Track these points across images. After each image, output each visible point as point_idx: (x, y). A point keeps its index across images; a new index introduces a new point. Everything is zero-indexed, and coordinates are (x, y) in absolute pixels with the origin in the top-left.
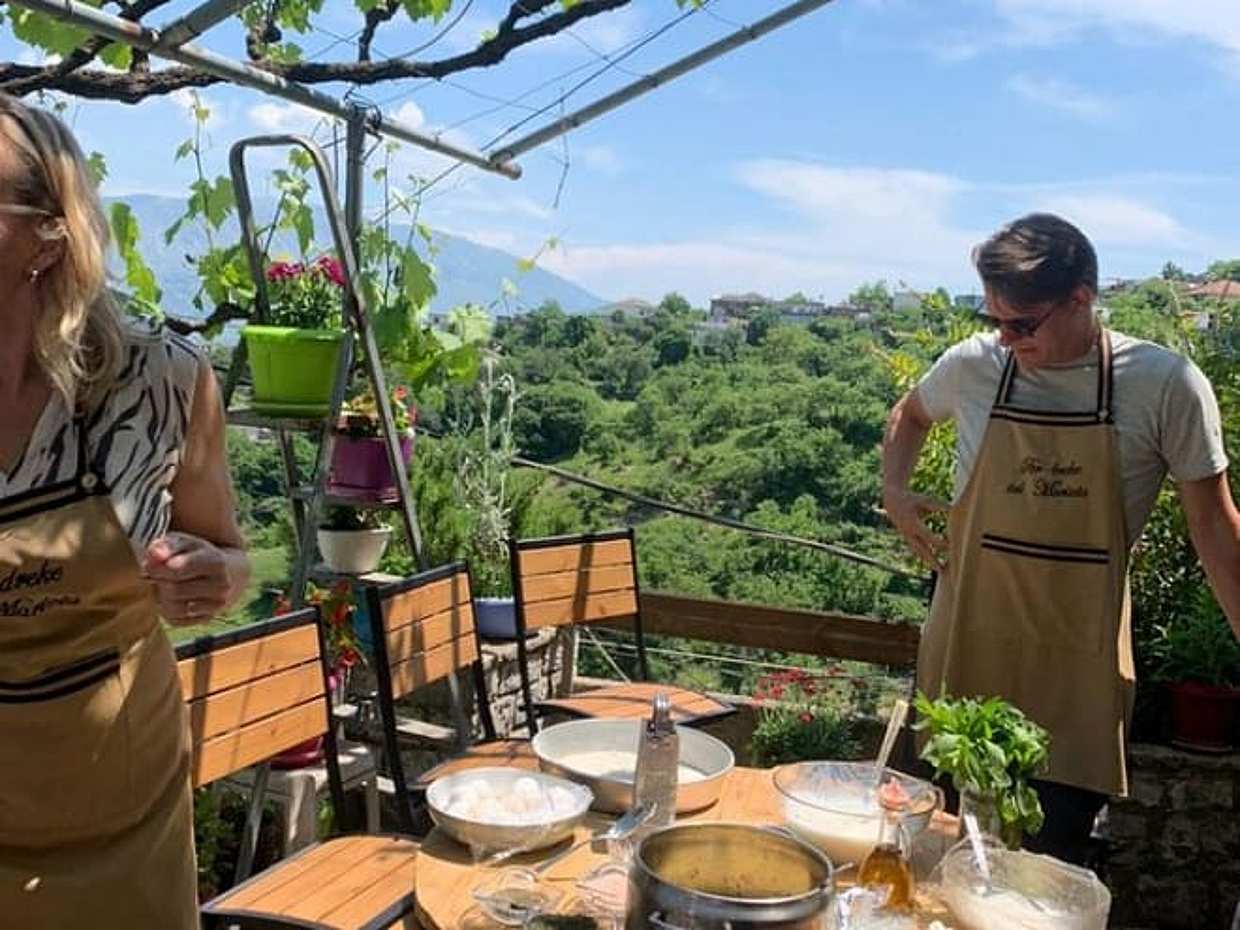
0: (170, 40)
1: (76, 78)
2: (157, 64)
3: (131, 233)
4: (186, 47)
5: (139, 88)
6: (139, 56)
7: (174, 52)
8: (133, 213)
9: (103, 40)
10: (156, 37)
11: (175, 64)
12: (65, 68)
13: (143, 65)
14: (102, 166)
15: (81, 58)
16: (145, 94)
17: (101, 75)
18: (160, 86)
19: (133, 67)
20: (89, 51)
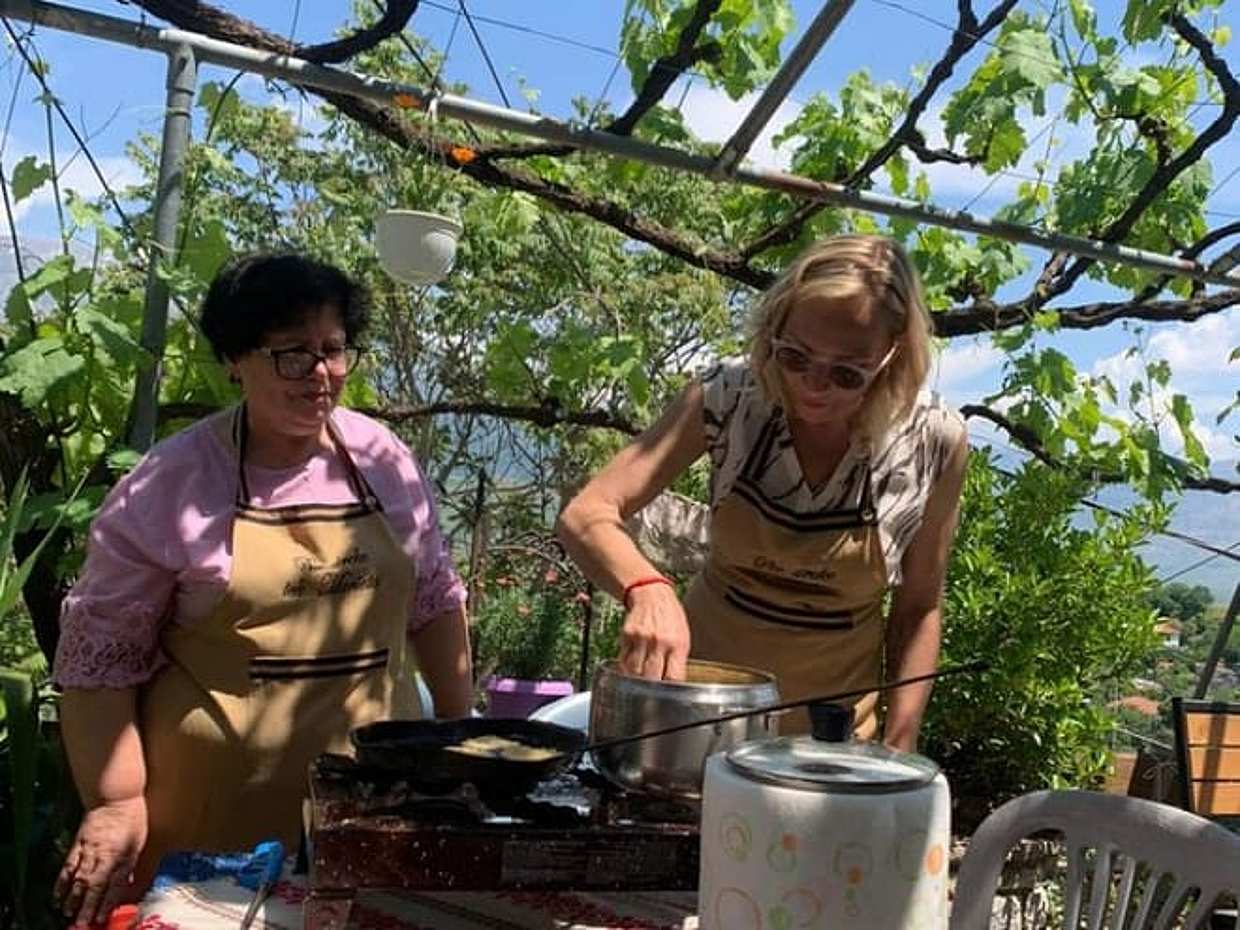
0: (1218, 269)
1: (1148, 308)
2: (1212, 290)
3: (1186, 416)
4: (1231, 273)
5: (1197, 309)
6: (1198, 286)
7: (1222, 278)
8: (1189, 402)
9: (1167, 276)
10: (1206, 269)
11: (1225, 289)
12: (1138, 300)
13: (1202, 293)
14: (1168, 370)
15: (1150, 292)
16: (1201, 314)
17: (1167, 303)
18: (1213, 307)
19: (1193, 295)
20: (1156, 286)
